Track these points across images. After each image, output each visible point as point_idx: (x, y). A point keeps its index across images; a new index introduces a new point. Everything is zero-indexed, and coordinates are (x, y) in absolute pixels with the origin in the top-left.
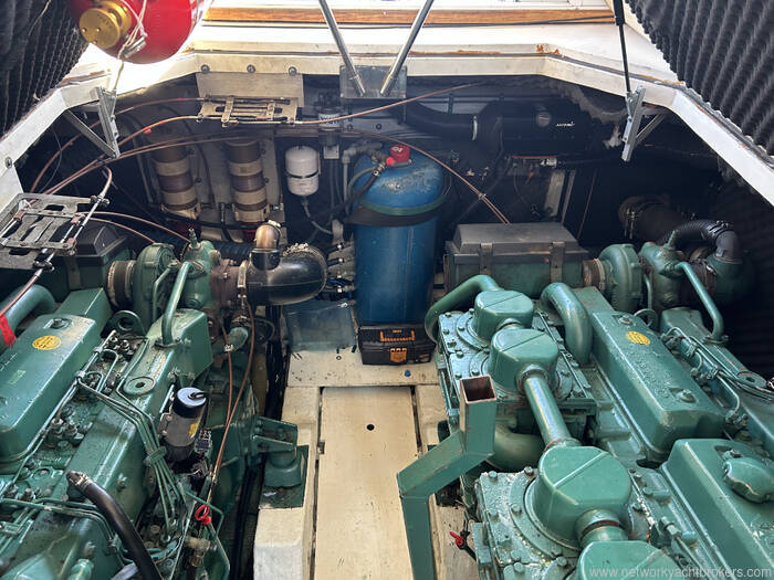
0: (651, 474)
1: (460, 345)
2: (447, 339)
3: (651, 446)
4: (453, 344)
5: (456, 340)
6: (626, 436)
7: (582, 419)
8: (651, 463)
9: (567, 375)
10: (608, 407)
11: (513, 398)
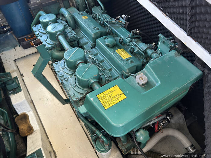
0: (94, 49)
1: (40, 34)
2: (36, 33)
3: (93, 43)
4: (38, 34)
5: (39, 33)
6: (87, 43)
7: (76, 42)
8: (93, 47)
9: (70, 33)
10: (83, 37)
11: (57, 43)
